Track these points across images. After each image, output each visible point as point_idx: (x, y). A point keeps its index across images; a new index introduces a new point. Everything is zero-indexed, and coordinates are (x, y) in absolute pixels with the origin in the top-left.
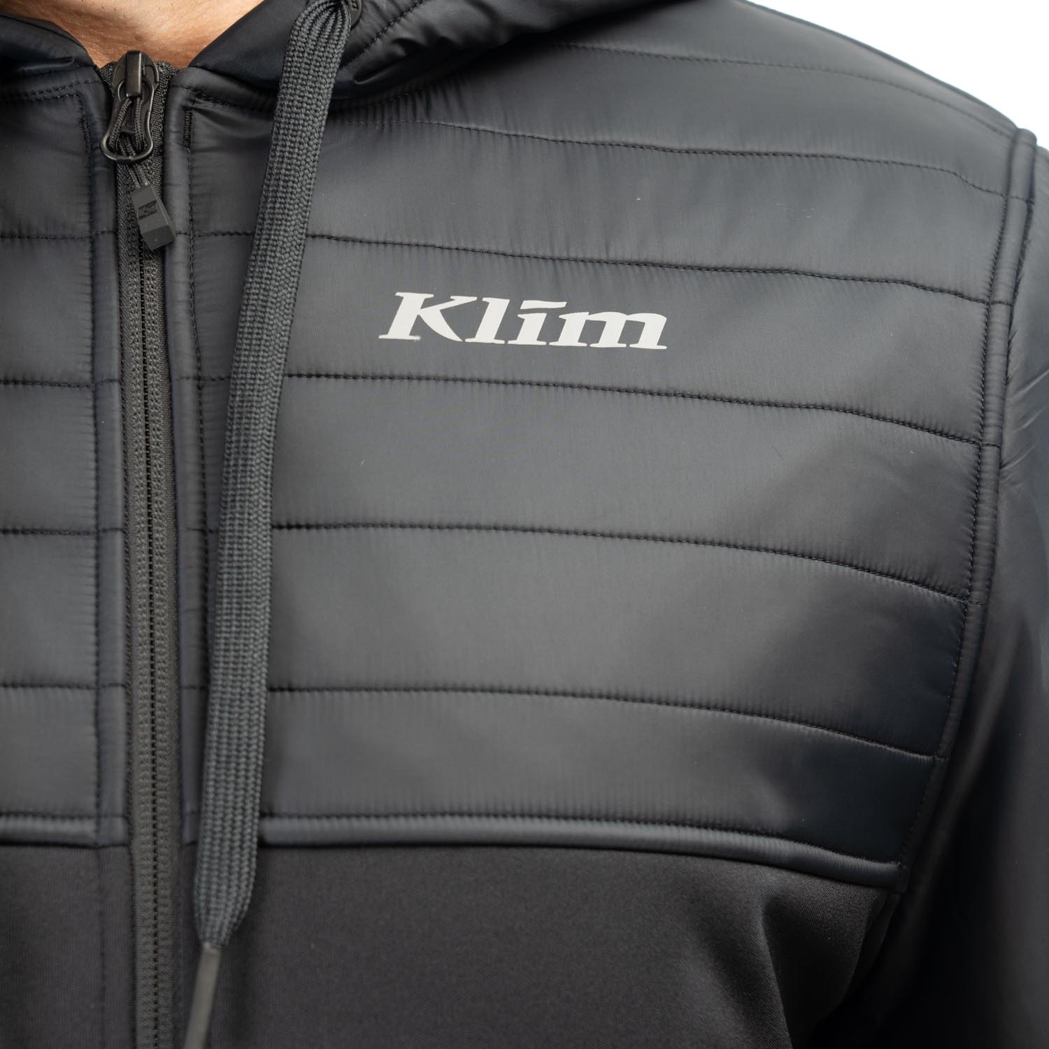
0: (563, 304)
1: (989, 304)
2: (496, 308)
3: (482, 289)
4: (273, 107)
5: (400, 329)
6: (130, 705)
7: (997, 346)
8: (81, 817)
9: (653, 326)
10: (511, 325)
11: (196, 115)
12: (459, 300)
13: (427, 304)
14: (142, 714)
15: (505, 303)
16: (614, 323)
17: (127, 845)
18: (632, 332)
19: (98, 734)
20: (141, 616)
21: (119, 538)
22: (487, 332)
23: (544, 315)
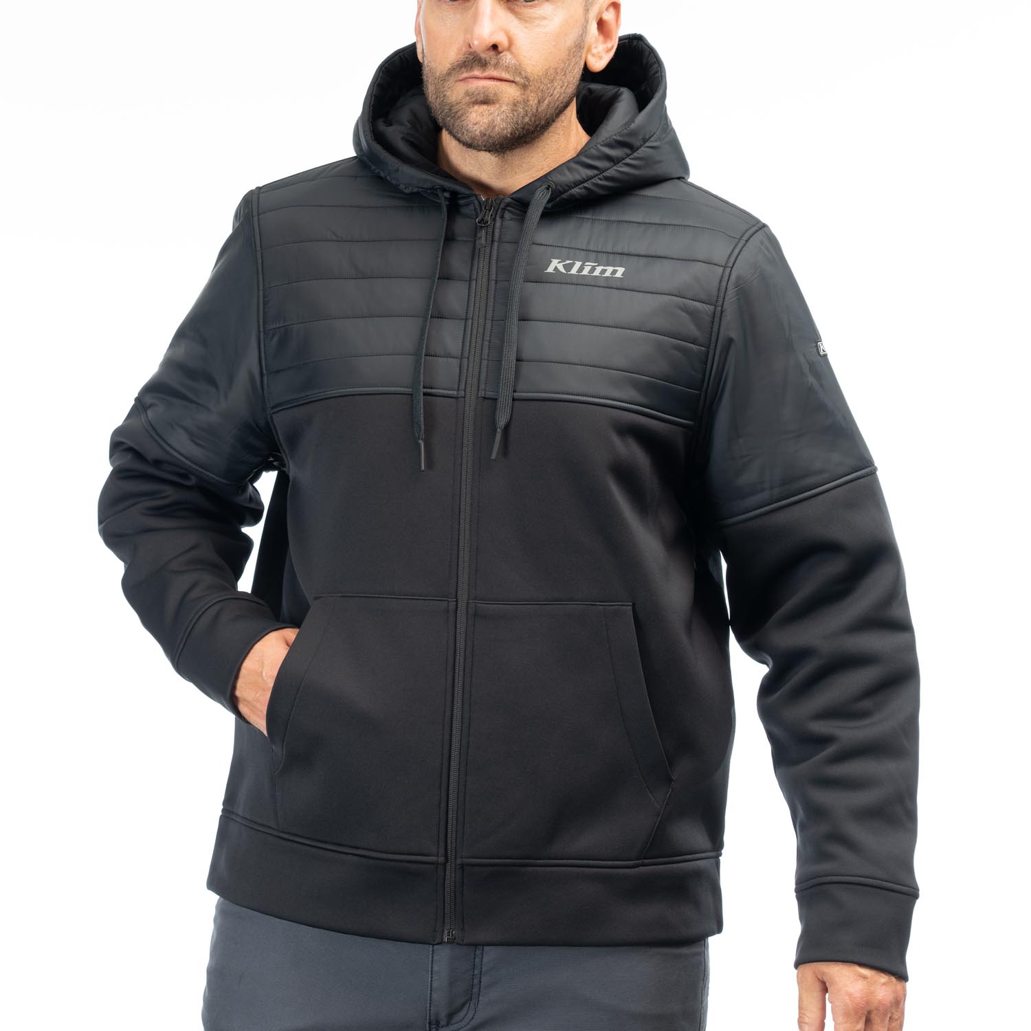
0: (596, 264)
1: (725, 267)
2: (578, 264)
3: (575, 259)
4: (526, 212)
5: (550, 270)
6: (468, 363)
7: (726, 279)
8: (453, 390)
9: (620, 271)
10: (581, 269)
11: (506, 211)
12: (568, 262)
13: (559, 262)
14: (471, 365)
15: (581, 263)
16: (610, 269)
17: (464, 397)
18: (614, 272)
19: (460, 370)
20: (474, 340)
21: (470, 321)
22: (574, 271)
23: (590, 267)
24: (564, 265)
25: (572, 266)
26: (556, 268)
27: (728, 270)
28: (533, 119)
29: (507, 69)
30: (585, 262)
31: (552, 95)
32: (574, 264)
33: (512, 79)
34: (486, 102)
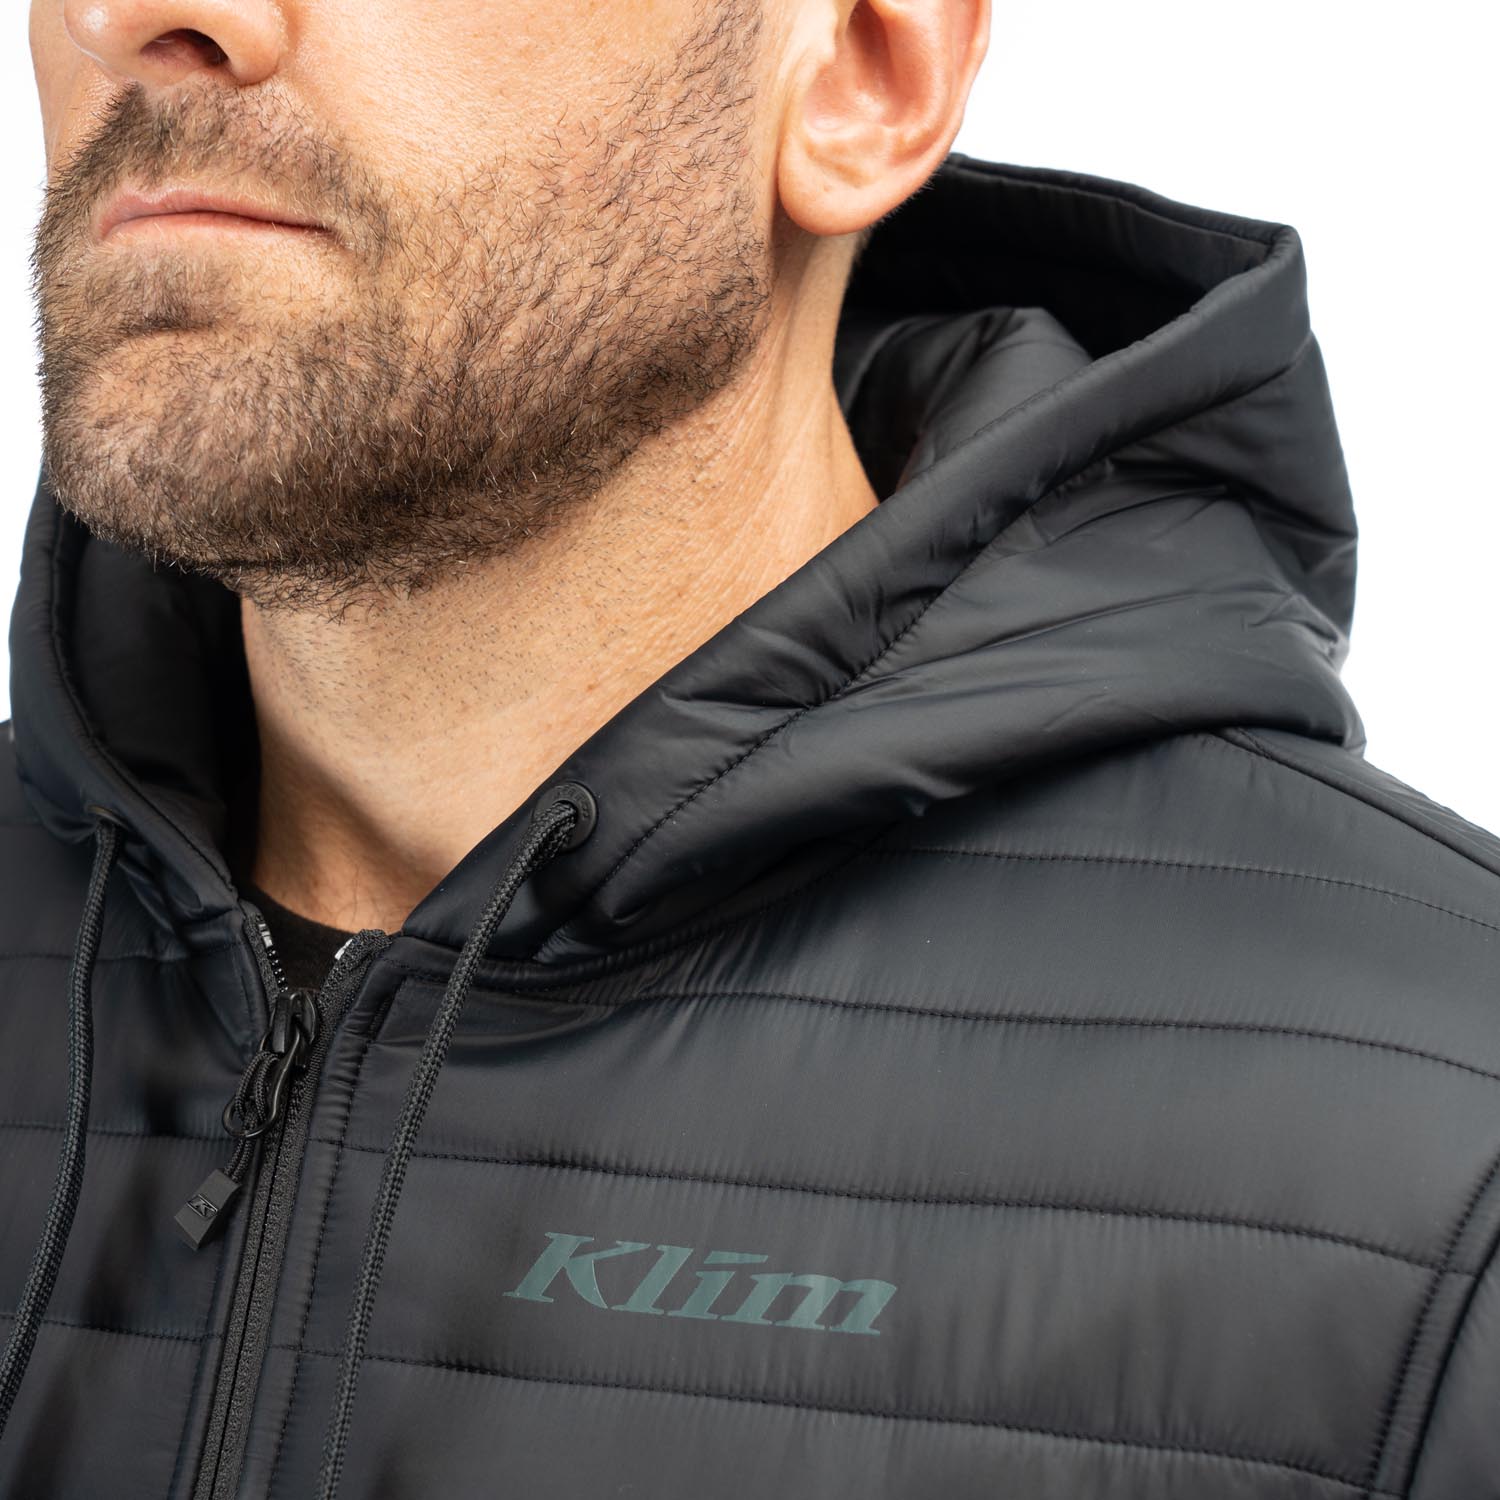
24: (598, 1264)
25: (638, 1267)
26: (561, 1283)
27: (1458, 1285)
28: (440, 414)
29: (268, 165)
30: (707, 1252)
31: (542, 298)
32: (653, 1256)
33: (296, 211)
34: (175, 319)
